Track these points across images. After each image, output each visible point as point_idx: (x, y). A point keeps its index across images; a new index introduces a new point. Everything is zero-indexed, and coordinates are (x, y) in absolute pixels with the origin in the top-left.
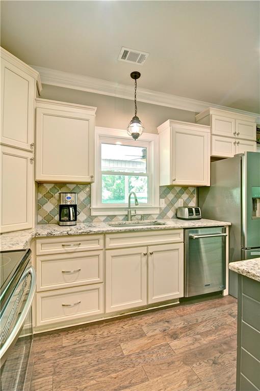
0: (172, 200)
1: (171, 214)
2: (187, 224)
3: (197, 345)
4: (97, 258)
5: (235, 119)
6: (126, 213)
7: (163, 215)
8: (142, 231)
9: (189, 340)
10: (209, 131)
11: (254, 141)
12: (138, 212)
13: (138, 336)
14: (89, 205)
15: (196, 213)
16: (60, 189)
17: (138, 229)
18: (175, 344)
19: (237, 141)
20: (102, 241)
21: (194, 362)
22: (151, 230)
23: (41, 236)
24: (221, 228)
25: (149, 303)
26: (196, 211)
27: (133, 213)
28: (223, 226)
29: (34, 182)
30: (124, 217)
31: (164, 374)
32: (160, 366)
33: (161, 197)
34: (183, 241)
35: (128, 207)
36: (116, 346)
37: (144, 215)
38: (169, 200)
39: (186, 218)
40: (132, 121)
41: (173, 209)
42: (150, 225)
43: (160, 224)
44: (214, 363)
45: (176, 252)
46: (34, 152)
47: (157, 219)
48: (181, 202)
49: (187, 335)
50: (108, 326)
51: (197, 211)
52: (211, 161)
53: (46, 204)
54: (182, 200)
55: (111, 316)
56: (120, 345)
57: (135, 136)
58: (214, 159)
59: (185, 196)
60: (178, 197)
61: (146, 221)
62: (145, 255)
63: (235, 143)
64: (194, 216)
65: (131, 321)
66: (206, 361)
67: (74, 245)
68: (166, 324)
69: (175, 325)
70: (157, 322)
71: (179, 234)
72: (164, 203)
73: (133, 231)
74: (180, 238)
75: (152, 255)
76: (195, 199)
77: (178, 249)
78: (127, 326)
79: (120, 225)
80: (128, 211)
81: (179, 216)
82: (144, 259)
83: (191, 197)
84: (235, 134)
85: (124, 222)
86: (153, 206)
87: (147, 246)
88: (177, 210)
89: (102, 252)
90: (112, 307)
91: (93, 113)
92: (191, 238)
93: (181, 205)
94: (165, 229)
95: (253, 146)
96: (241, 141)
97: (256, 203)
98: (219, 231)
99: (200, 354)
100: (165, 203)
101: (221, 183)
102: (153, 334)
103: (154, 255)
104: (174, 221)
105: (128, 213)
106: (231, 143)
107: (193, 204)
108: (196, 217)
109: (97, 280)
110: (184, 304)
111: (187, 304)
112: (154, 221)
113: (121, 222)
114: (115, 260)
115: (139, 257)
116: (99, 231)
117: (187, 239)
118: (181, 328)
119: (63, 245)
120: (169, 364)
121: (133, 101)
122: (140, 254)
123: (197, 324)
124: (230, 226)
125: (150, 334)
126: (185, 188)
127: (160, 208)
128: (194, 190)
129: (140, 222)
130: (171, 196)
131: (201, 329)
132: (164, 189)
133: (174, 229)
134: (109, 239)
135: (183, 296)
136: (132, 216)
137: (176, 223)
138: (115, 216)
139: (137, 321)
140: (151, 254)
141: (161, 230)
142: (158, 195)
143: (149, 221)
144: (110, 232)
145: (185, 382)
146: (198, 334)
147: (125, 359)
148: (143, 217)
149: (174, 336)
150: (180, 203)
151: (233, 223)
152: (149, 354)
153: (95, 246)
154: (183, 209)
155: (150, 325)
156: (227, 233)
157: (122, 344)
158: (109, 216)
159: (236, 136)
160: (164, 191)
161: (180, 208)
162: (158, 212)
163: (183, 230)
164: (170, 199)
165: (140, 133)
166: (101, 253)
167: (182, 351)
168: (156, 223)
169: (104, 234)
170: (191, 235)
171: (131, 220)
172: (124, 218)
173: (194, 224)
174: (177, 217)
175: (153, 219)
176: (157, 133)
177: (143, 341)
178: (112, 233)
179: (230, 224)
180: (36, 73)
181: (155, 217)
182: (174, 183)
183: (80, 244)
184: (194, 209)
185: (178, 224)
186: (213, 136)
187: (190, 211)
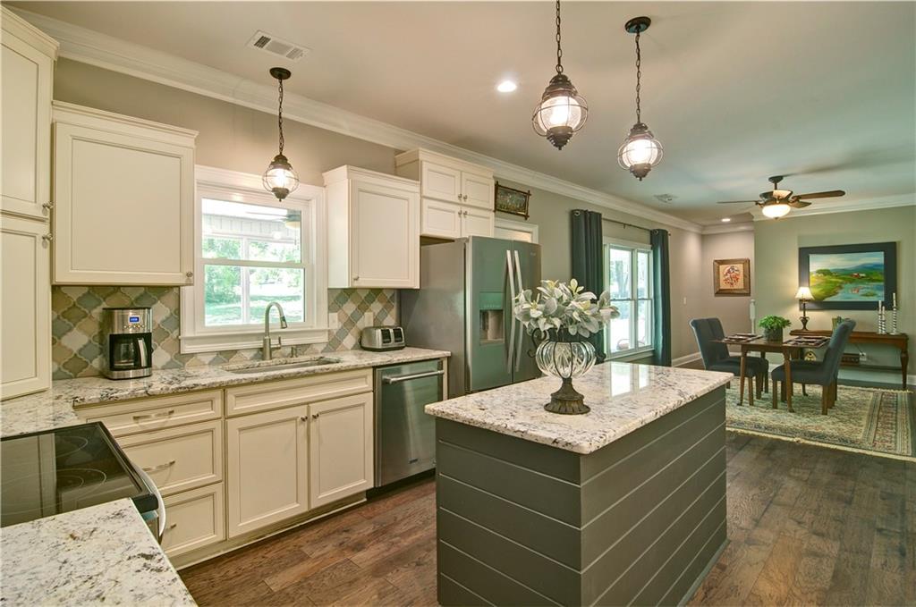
0: (352, 315)
1: (350, 341)
2: (379, 359)
3: (394, 550)
4: (208, 437)
5: (461, 172)
6: (260, 344)
7: (334, 343)
8: (299, 377)
9: (382, 546)
10: (417, 189)
11: (490, 210)
12: (285, 342)
13: (296, 562)
14: (176, 332)
15: (395, 337)
16: (104, 299)
17: (289, 374)
18: (359, 557)
19: (464, 209)
20: (218, 403)
21: (388, 572)
22: (314, 374)
23: (87, 402)
24: (436, 362)
25: (313, 507)
26: (395, 333)
27: (274, 343)
28: (438, 359)
29: (50, 287)
30: (255, 352)
31: (342, 596)
32: (337, 589)
33: (330, 309)
34: (372, 389)
35: (264, 331)
36: (256, 584)
37: (297, 345)
38: (346, 314)
39: (377, 347)
40: (272, 163)
41: (354, 331)
42: (311, 365)
43: (329, 363)
44: (417, 565)
45: (360, 410)
46: (48, 221)
47: (322, 352)
48: (369, 318)
49: (378, 542)
50: (234, 562)
51: (397, 333)
52: (421, 245)
53: (69, 334)
54: (371, 314)
55: (238, 545)
56: (263, 581)
57: (281, 194)
58: (426, 241)
59: (377, 307)
60: (363, 307)
61: (302, 358)
62: (303, 420)
63: (460, 214)
64: (392, 344)
65: (279, 545)
66: (406, 566)
67: (159, 415)
68: (345, 535)
69: (359, 534)
70: (327, 536)
71: (365, 377)
72: (337, 320)
73: (282, 378)
74: (367, 384)
75: (318, 419)
76: (394, 311)
77: (363, 405)
78: (272, 553)
79: (246, 370)
80: (265, 340)
81: (365, 344)
82: (303, 428)
83: (387, 308)
84: (460, 197)
85: (258, 363)
86: (315, 328)
87: (308, 403)
88: (361, 334)
89: (219, 422)
90: (241, 525)
91: (190, 142)
92: (385, 383)
93: (369, 323)
94: (340, 371)
95: (488, 218)
96: (470, 211)
97: (488, 318)
98: (432, 366)
99: (399, 560)
100: (339, 320)
101: (437, 283)
102: (322, 552)
103: (321, 418)
104: (355, 355)
105: (265, 345)
106: (454, 212)
107: (390, 321)
108: (396, 345)
109: (210, 477)
110: (374, 501)
111: (380, 499)
112: (318, 356)
113: (249, 363)
114: (245, 435)
115: (293, 424)
116: (213, 383)
117: (379, 386)
118: (368, 535)
119: (135, 418)
120: (351, 583)
121: (274, 116)
122: (295, 419)
123: (396, 523)
124: (449, 358)
125: (317, 553)
126: (376, 292)
127: (329, 331)
128: (393, 295)
129: (289, 360)
130: (350, 308)
131: (402, 528)
132: (336, 295)
133: (356, 369)
134: (234, 398)
135: (372, 486)
136: (272, 350)
137: (360, 358)
138: (235, 351)
139: (291, 543)
140: (314, 417)
141: (334, 372)
142: (325, 305)
143: (307, 357)
144: (236, 383)
145: (376, 596)
146: (396, 536)
147: (277, 596)
148: (296, 350)
149: (359, 547)
150: (367, 320)
151: (454, 352)
152: (318, 579)
153: (205, 413)
154: (373, 330)
155: (314, 542)
156: (445, 370)
157: (267, 580)
158: (221, 352)
159: (463, 201)
160: (337, 298)
161: (367, 329)
162: (324, 338)
163: (371, 370)
164: (349, 313)
165: (290, 190)
166: (217, 425)
167: (371, 562)
168: (321, 361)
169: (224, 388)
170: (385, 377)
171: (271, 358)
172: (255, 355)
173: (390, 358)
174: (361, 347)
175: (317, 353)
176: (321, 183)
177: (304, 567)
178: (240, 385)
179: (448, 353)
180: (53, 45)
181: (320, 348)
182: (356, 284)
183: (172, 412)
184: (391, 331)
185: (363, 360)
186: (424, 200)
187: (386, 335)
